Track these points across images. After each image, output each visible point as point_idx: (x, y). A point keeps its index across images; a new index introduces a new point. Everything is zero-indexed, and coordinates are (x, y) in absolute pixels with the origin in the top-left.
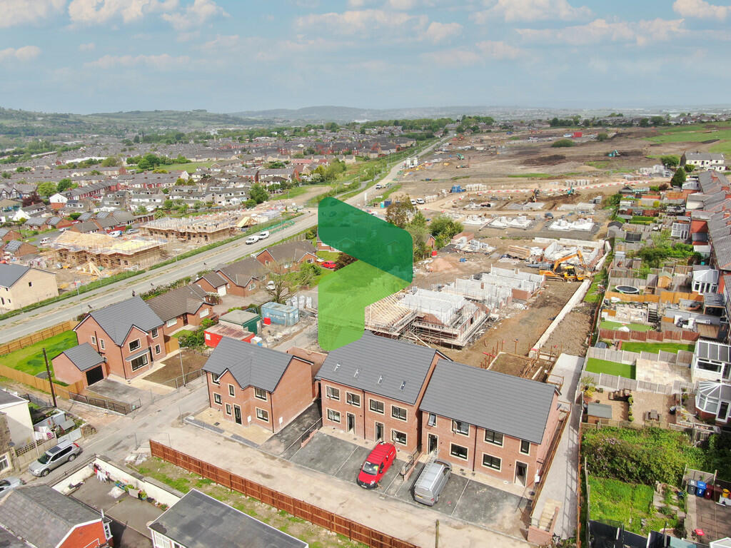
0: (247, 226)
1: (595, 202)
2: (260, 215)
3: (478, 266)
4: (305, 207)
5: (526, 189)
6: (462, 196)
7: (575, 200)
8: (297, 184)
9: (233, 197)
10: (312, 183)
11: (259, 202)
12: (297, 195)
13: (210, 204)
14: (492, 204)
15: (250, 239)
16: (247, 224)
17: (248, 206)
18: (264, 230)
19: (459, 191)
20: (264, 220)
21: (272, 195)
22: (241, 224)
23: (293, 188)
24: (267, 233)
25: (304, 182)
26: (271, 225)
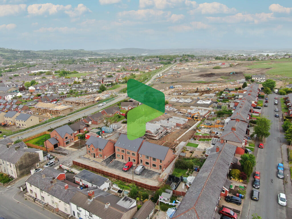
0: (99, 100)
1: (215, 93)
2: (103, 96)
3: (170, 115)
4: (119, 93)
5: (195, 87)
6: (173, 90)
7: (210, 92)
8: (117, 84)
9: (94, 89)
10: (122, 83)
11: (103, 91)
12: (117, 88)
13: (86, 91)
14: (182, 93)
15: (99, 105)
16: (99, 99)
17: (99, 92)
18: (104, 102)
19: (172, 88)
20: (104, 98)
21: (108, 88)
22: (97, 99)
23: (116, 85)
24: (105, 103)
25: (120, 83)
26: (107, 100)
